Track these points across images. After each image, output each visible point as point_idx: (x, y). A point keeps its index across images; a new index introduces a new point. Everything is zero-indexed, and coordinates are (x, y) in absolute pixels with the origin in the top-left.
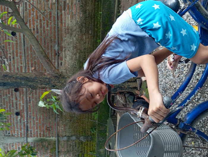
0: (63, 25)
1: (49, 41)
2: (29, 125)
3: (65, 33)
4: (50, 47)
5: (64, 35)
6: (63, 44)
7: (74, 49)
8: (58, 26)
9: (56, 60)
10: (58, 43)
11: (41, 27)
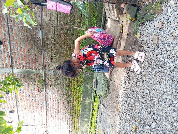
2: (13, 55)
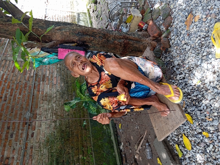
0: (40, 93)
1: (18, 109)
3: (42, 100)
4: (18, 115)
5: (41, 102)
6: (38, 112)
7: (52, 116)
8: (33, 93)
9: (25, 130)
10: (31, 111)
11: (11, 95)
